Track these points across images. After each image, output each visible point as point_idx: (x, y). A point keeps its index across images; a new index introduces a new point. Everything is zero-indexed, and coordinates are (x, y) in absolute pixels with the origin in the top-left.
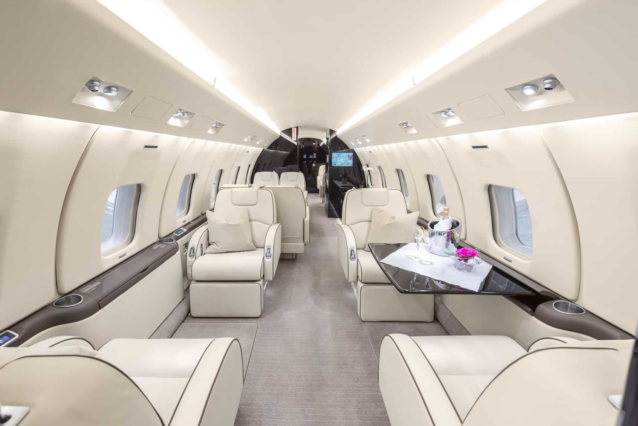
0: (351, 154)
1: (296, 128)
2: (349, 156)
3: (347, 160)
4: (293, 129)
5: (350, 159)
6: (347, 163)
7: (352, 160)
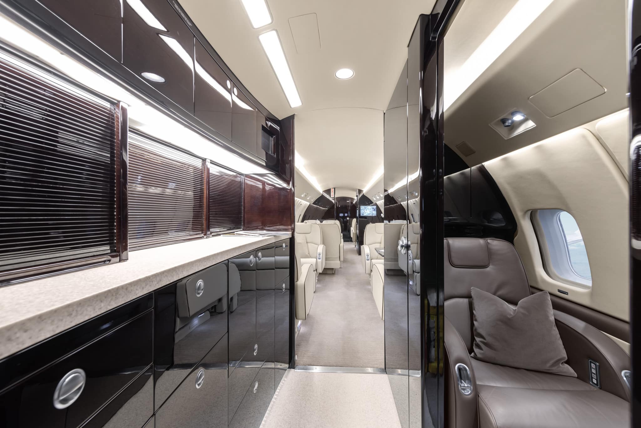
0: (375, 207)
1: (333, 189)
2: (373, 208)
3: (372, 211)
4: (331, 189)
5: (374, 211)
6: (372, 213)
7: (376, 212)
